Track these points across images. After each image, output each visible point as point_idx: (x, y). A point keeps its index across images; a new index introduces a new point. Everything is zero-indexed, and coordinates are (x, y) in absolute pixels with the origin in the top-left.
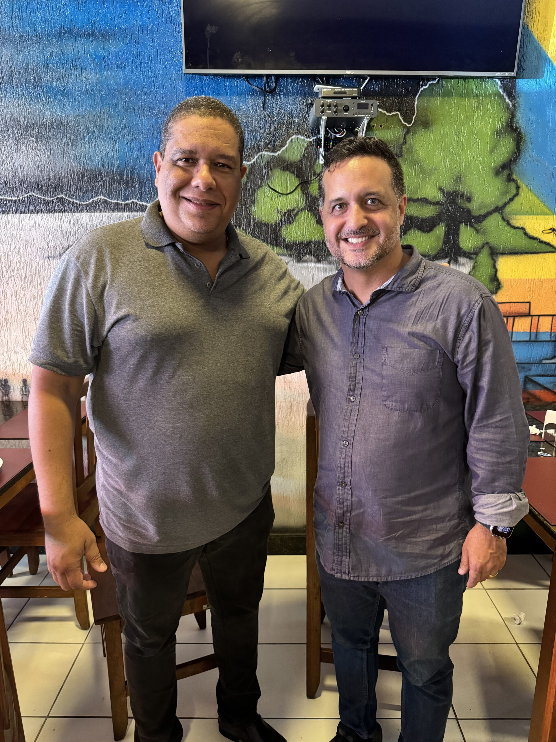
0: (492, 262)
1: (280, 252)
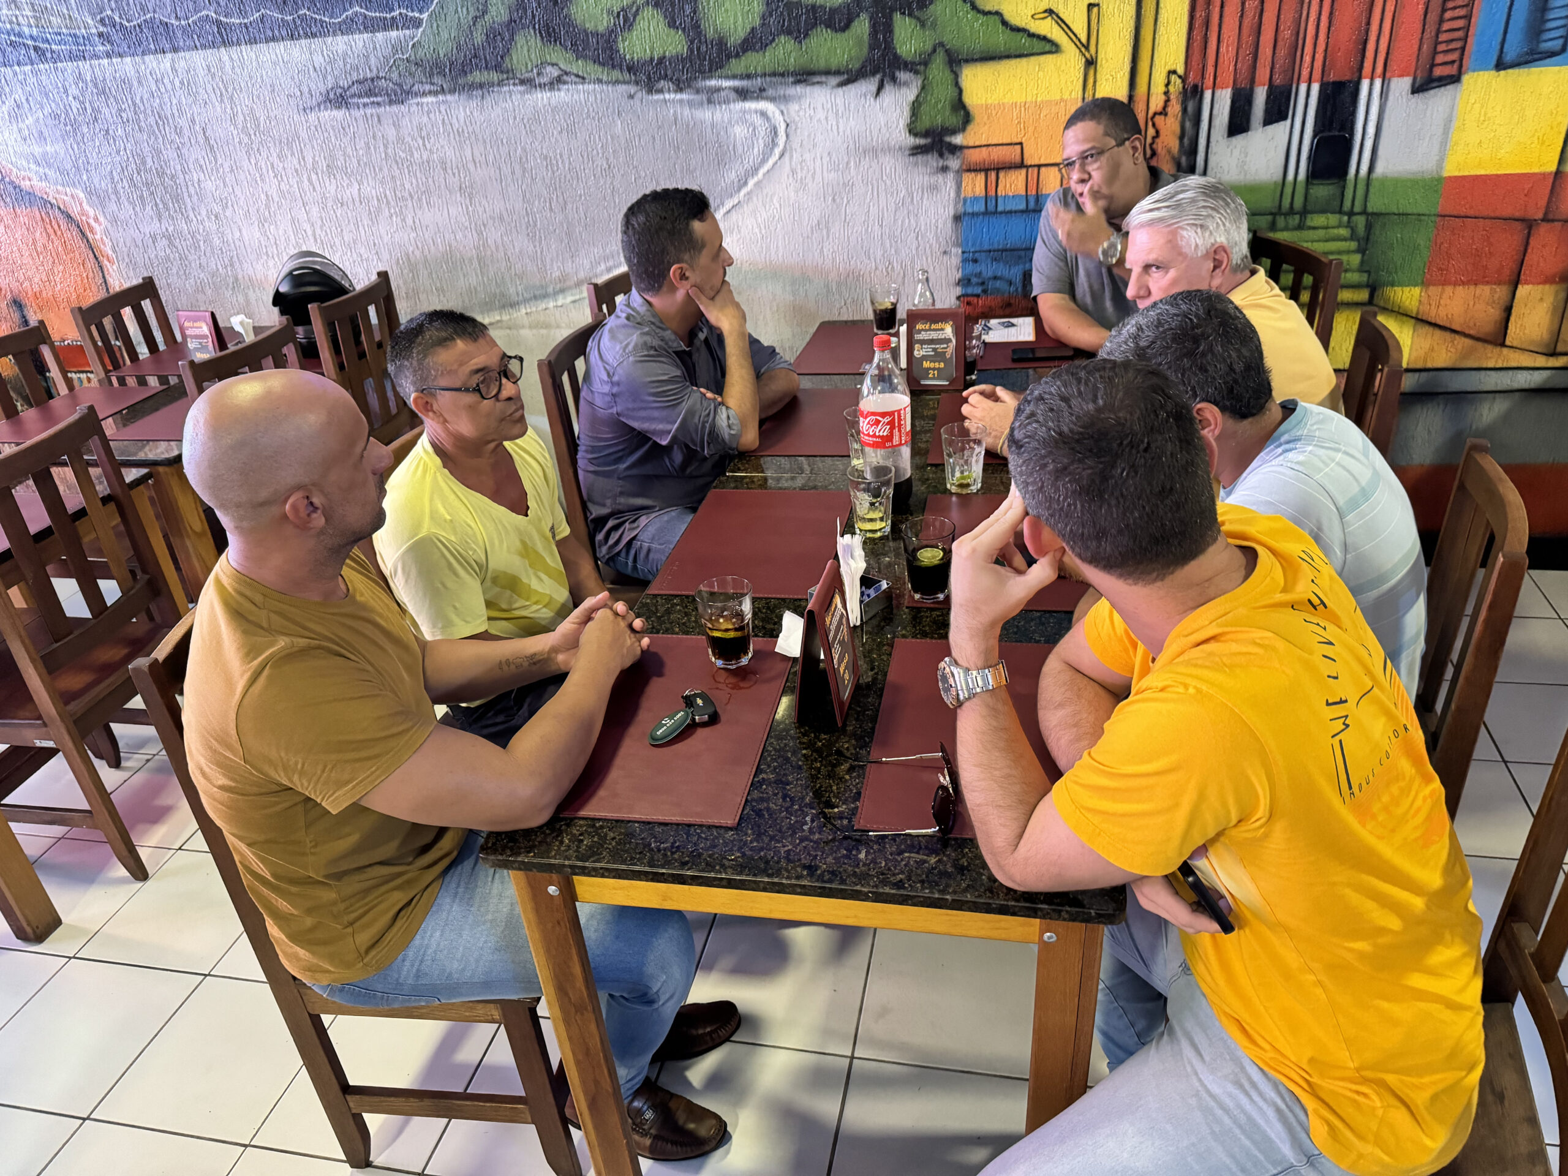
0: (952, 76)
1: (621, 78)
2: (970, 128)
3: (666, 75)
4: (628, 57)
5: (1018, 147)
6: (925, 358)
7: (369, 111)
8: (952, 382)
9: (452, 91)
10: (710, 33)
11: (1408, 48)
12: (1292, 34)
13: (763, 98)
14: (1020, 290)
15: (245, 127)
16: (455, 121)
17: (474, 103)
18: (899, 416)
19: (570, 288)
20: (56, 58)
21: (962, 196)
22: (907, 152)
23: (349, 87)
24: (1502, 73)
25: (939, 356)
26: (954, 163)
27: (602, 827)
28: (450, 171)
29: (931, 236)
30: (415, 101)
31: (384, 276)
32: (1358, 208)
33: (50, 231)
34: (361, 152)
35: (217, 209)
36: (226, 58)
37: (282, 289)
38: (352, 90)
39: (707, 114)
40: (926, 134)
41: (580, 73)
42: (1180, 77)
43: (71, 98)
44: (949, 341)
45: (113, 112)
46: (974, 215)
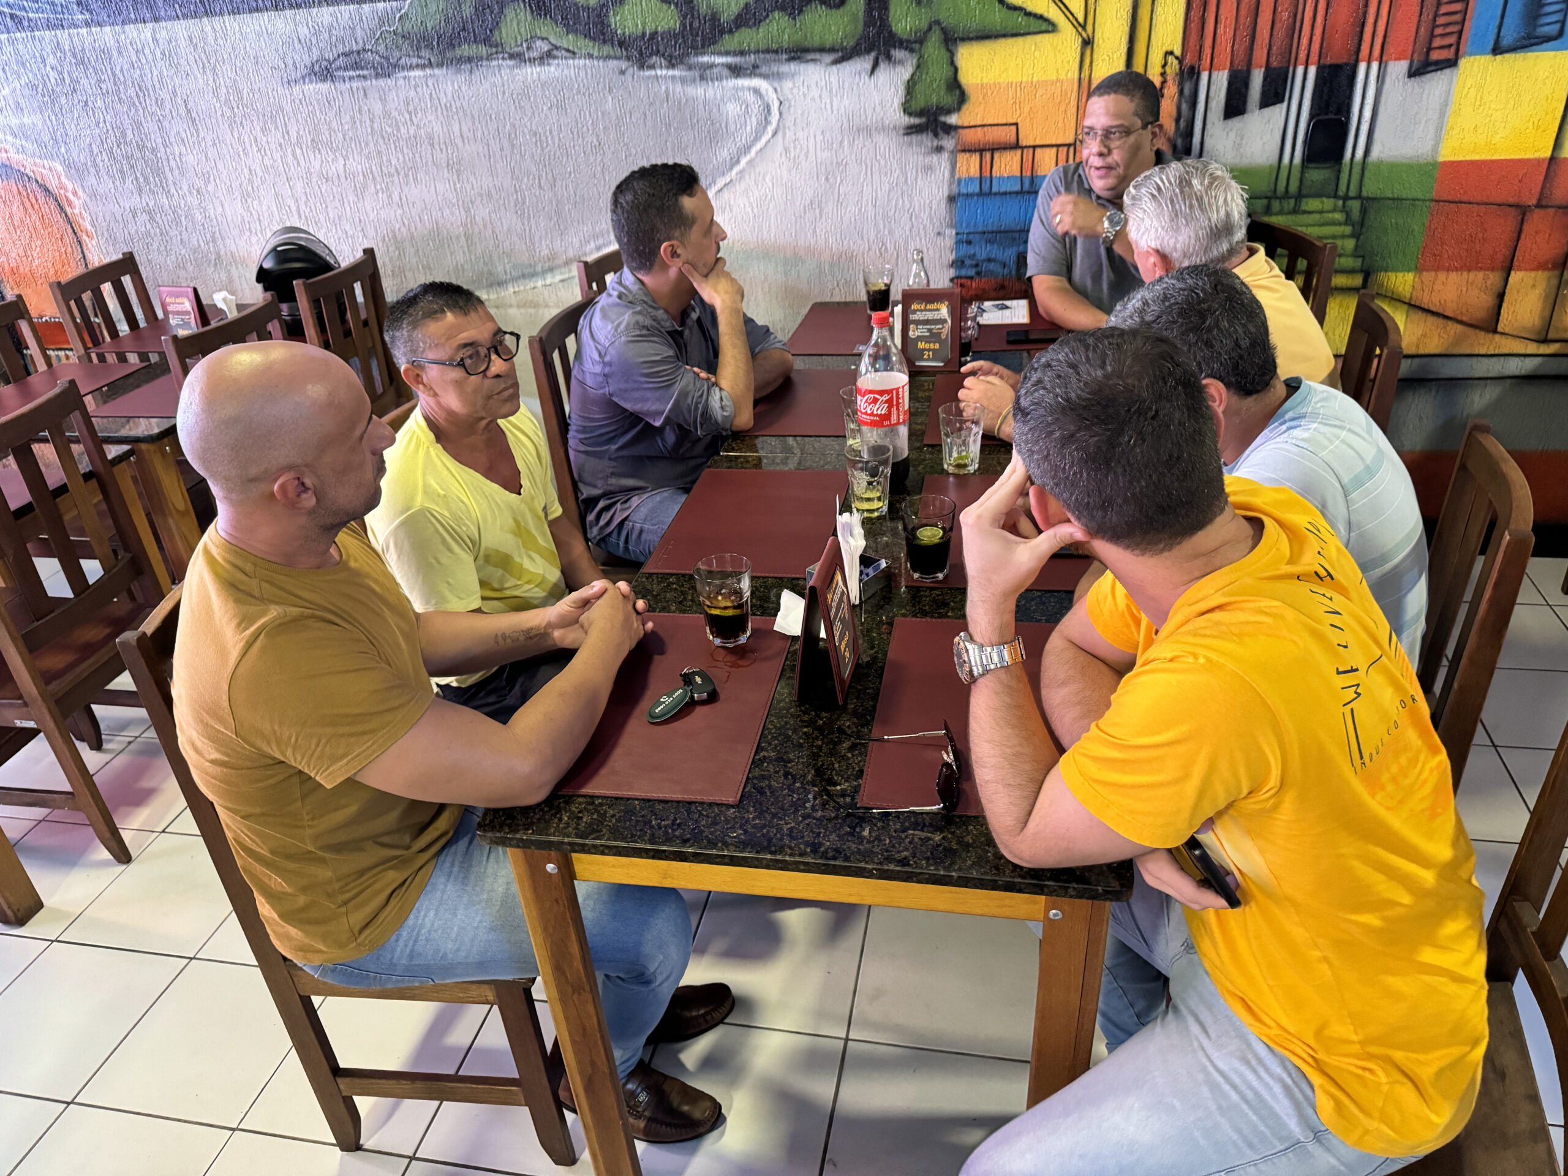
0: (948, 55)
1: (612, 53)
2: (965, 107)
3: (658, 51)
4: (619, 32)
5: (1014, 128)
6: (920, 338)
7: (355, 85)
8: (947, 363)
9: (440, 65)
10: (703, 9)
11: (1406, 30)
12: (1289, 17)
13: (756, 75)
14: (1014, 272)
15: (227, 102)
16: (442, 95)
17: (462, 78)
18: (898, 394)
19: (559, 267)
20: (33, 26)
21: (957, 177)
22: (902, 132)
23: (335, 60)
24: (1499, 57)
25: (934, 337)
26: (949, 143)
27: (601, 805)
28: (437, 147)
29: (925, 217)
30: (402, 74)
31: (369, 253)
32: (1353, 192)
33: (28, 205)
34: (346, 127)
35: (199, 183)
36: (208, 29)
37: (268, 265)
38: (337, 63)
39: (698, 91)
40: (921, 113)
41: (571, 48)
42: (1177, 58)
43: (48, 68)
44: (943, 321)
45: (93, 83)
46: (968, 195)
